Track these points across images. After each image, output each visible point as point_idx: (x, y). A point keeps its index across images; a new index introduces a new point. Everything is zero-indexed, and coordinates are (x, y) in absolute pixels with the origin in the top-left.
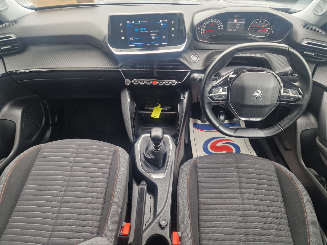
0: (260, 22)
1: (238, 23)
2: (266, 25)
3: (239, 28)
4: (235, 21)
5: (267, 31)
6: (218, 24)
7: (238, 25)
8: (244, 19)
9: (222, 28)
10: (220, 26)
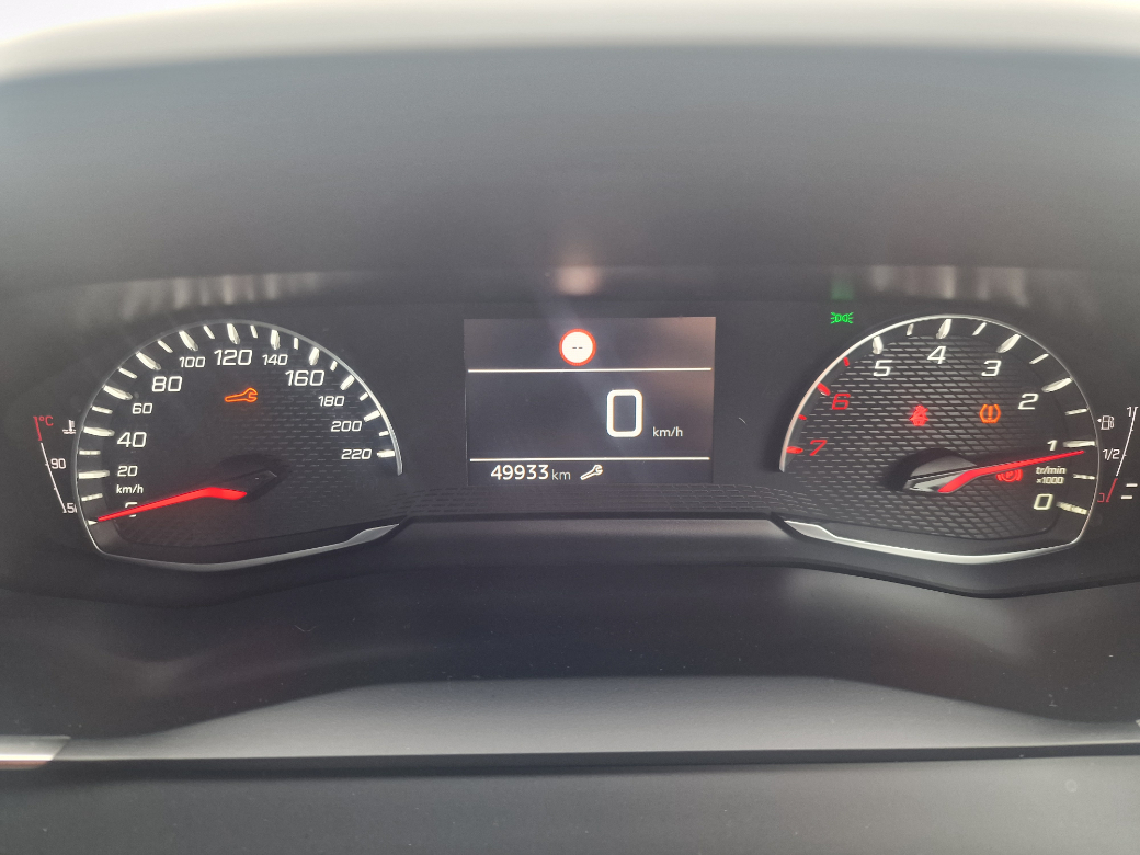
0: (939, 355)
1: (620, 381)
2: (1028, 401)
3: (645, 444)
4: (577, 347)
5: (1053, 475)
6: (327, 401)
7: (624, 407)
8: (705, 326)
9: (385, 454)
10: (353, 426)
